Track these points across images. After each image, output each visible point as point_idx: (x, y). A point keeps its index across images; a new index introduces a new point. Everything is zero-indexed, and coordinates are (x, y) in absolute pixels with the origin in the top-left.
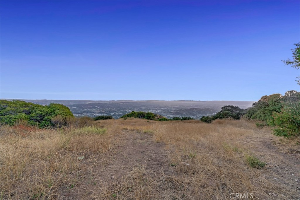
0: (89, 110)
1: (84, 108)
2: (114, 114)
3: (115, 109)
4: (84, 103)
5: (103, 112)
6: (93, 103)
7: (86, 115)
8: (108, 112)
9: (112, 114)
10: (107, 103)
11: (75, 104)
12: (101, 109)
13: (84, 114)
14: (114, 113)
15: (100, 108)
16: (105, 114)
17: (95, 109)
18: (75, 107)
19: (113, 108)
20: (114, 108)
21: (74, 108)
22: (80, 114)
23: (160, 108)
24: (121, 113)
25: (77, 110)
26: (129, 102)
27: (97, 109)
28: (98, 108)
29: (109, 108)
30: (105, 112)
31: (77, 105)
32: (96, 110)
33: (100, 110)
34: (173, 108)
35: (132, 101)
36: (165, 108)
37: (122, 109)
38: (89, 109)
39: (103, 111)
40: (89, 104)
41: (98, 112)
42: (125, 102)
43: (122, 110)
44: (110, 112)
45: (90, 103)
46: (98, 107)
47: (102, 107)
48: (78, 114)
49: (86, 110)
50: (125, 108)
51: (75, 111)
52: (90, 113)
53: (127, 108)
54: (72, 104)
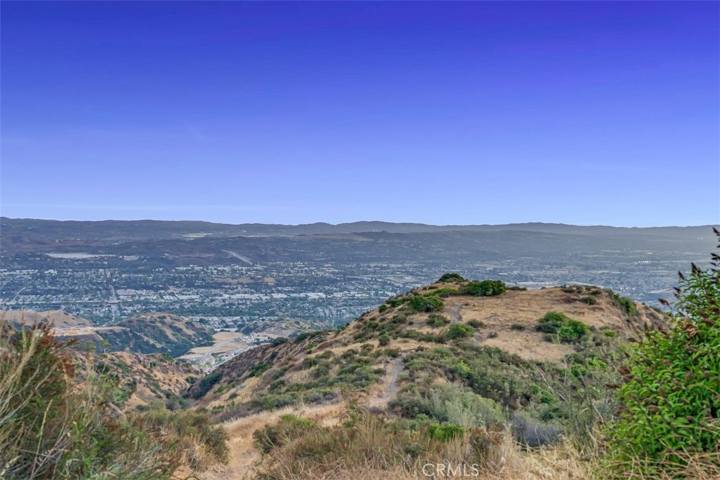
0: (197, 273)
1: (172, 263)
2: (323, 295)
3: (328, 270)
4: (174, 236)
5: (267, 286)
6: (220, 234)
7: (181, 297)
8: (292, 284)
9: (312, 295)
10: (291, 236)
11: (131, 238)
12: (259, 267)
13: (172, 294)
14: (327, 292)
15: (255, 263)
16: (275, 296)
17: (227, 269)
18: (133, 258)
19: (319, 265)
20: (327, 262)
21: (127, 258)
22: (157, 290)
23: (587, 268)
24: (362, 290)
25: (140, 272)
27: (237, 267)
28: (244, 264)
29: (299, 264)
30: (277, 285)
31: (145, 247)
32: (234, 271)
33: (252, 274)
34: (667, 268)
35: (423, 230)
36: (613, 267)
37: (366, 273)
38: (197, 268)
39: (270, 281)
40: (196, 242)
41: (242, 284)
42: (383, 234)
43: (365, 278)
44: (303, 285)
45: (202, 235)
46: (245, 260)
47: (263, 259)
48: (144, 292)
49: (182, 272)
50: (382, 268)
51: (131, 275)
52: (205, 287)
53: (393, 265)
54: (117, 239)
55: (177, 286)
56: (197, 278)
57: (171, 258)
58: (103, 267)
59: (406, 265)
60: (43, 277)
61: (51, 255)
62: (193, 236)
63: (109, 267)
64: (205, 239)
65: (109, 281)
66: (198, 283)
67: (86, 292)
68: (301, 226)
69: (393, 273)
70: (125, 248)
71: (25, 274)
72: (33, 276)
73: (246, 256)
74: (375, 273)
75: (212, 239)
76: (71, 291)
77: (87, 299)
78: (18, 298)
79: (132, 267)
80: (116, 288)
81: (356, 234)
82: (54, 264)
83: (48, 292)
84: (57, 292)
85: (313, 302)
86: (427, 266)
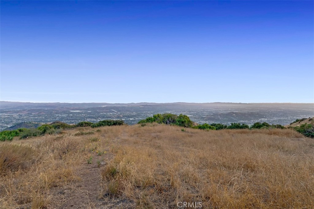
0: (105, 114)
1: (99, 113)
2: (133, 119)
3: (134, 113)
4: (99, 106)
5: (121, 117)
6: (110, 106)
7: (101, 120)
8: (126, 117)
9: (131, 119)
10: (126, 106)
11: (89, 107)
12: (119, 113)
13: (99, 119)
14: (134, 118)
15: (118, 112)
16: (123, 119)
17: (112, 113)
18: (90, 111)
19: (132, 112)
20: (134, 111)
21: (89, 111)
22: (96, 118)
23: (190, 112)
24: (142, 118)
25: (92, 115)
26: (151, 104)
27: (114, 113)
28: (115, 112)
29: (128, 112)
30: (123, 117)
31: (93, 109)
32: (113, 114)
33: (117, 115)
34: (206, 112)
35: (155, 104)
36: (195, 112)
37: (143, 114)
38: (105, 113)
39: (121, 116)
40: (104, 108)
41: (115, 117)
42: (147, 105)
43: (143, 115)
44: (129, 117)
45: (106, 106)
46: (116, 111)
47: (120, 111)
48: (93, 119)
49: (102, 114)
50: (146, 113)
51: (90, 115)
52: (107, 118)
53: (149, 112)
54: (86, 107)
55: (100, 118)
56: (105, 116)
57: (99, 111)
58: (83, 114)
59: (151, 112)
60: (69, 116)
61: (71, 111)
62: (104, 106)
63: (84, 114)
64: (107, 107)
65: (85, 117)
66: (105, 117)
67: (80, 119)
68: (128, 104)
69: (149, 114)
70: (88, 109)
71: (65, 115)
72: (67, 116)
73: (116, 110)
74: (145, 114)
75: (108, 107)
76: (76, 119)
77: (80, 121)
78: (63, 121)
79: (90, 113)
80: (86, 118)
81: (140, 105)
82: (72, 113)
83: (71, 119)
84: (73, 120)
85: (131, 120)
86: (156, 112)
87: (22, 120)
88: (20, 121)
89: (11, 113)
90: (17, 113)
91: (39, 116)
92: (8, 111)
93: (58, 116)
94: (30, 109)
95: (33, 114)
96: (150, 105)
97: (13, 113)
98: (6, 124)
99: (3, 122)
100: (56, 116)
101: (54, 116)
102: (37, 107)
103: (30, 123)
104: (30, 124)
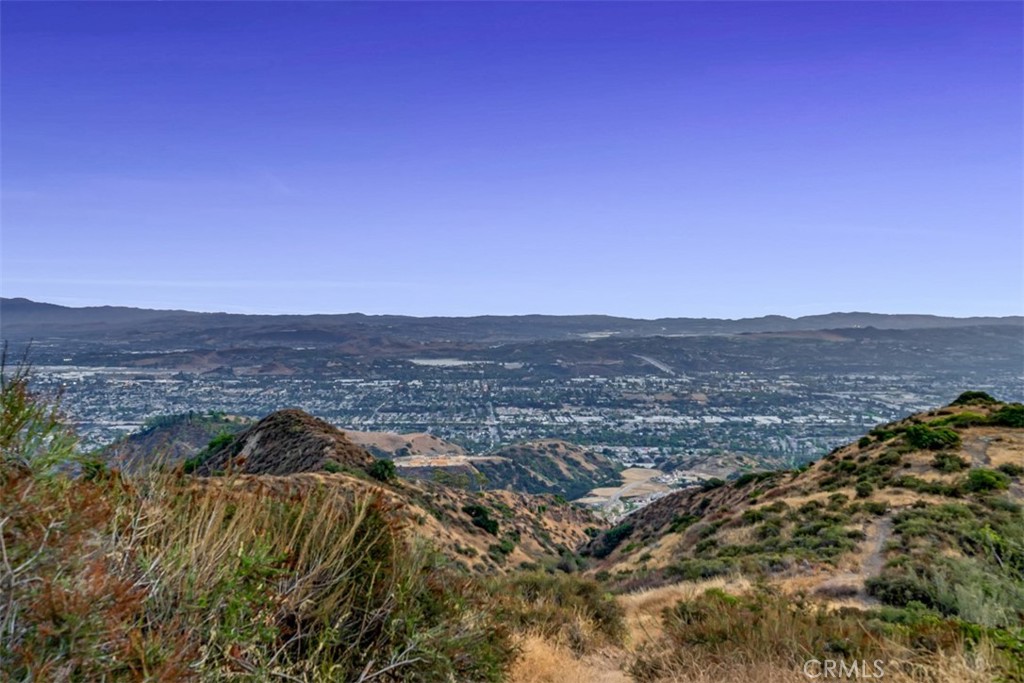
0: (600, 386)
1: (566, 373)
2: (778, 421)
3: (785, 384)
4: (569, 336)
5: (696, 406)
6: (631, 333)
7: (579, 419)
8: (732, 405)
9: (761, 420)
10: (729, 335)
11: (514, 340)
12: (685, 379)
13: (567, 415)
14: (782, 416)
15: (678, 374)
16: (708, 419)
17: (640, 381)
18: (516, 365)
19: (772, 376)
20: (782, 372)
21: (508, 366)
22: (546, 408)
24: (836, 414)
25: (526, 384)
27: (654, 378)
28: (663, 374)
29: (743, 374)
30: (710, 404)
31: (531, 352)
32: (650, 384)
33: (675, 388)
35: (933, 325)
37: (843, 388)
38: (600, 380)
39: (700, 398)
40: (598, 344)
41: (661, 403)
42: (869, 331)
43: (842, 395)
44: (747, 405)
45: (606, 334)
46: (665, 368)
47: (689, 366)
48: (530, 411)
49: (581, 385)
50: (867, 381)
51: (514, 389)
52: (609, 405)
53: (885, 378)
54: (496, 341)
55: (573, 404)
56: (599, 393)
57: (564, 366)
58: (479, 377)
59: (904, 377)
60: (405, 390)
61: (415, 361)
62: (593, 336)
63: (486, 377)
64: (611, 339)
65: (486, 396)
66: (601, 399)
67: (459, 410)
68: (744, 321)
69: (884, 389)
70: (506, 353)
71: (384, 385)
72: (394, 388)
73: (666, 363)
74: (856, 388)
75: (619, 340)
76: (440, 408)
77: (458, 419)
78: (376, 417)
79: (514, 377)
80: (495, 405)
81: (826, 331)
82: (418, 372)
83: (412, 409)
84: (423, 410)
85: (763, 428)
86: (938, 378)
87: (193, 400)
88: (181, 409)
89: (148, 366)
90: (174, 366)
91: (264, 384)
92: (137, 357)
93: (351, 389)
94: (226, 346)
95: (239, 371)
96: (893, 333)
97: (156, 366)
98: (125, 418)
99: (111, 412)
100: (339, 385)
101: (328, 387)
102: (258, 337)
103: (216, 418)
104: (214, 426)
